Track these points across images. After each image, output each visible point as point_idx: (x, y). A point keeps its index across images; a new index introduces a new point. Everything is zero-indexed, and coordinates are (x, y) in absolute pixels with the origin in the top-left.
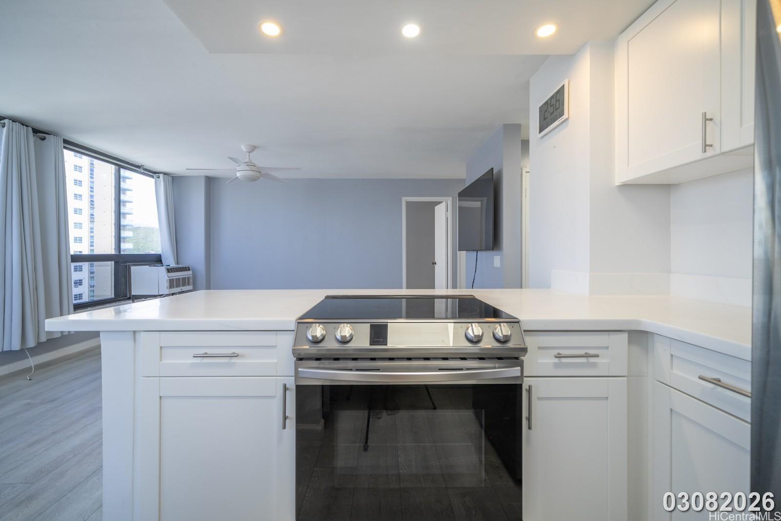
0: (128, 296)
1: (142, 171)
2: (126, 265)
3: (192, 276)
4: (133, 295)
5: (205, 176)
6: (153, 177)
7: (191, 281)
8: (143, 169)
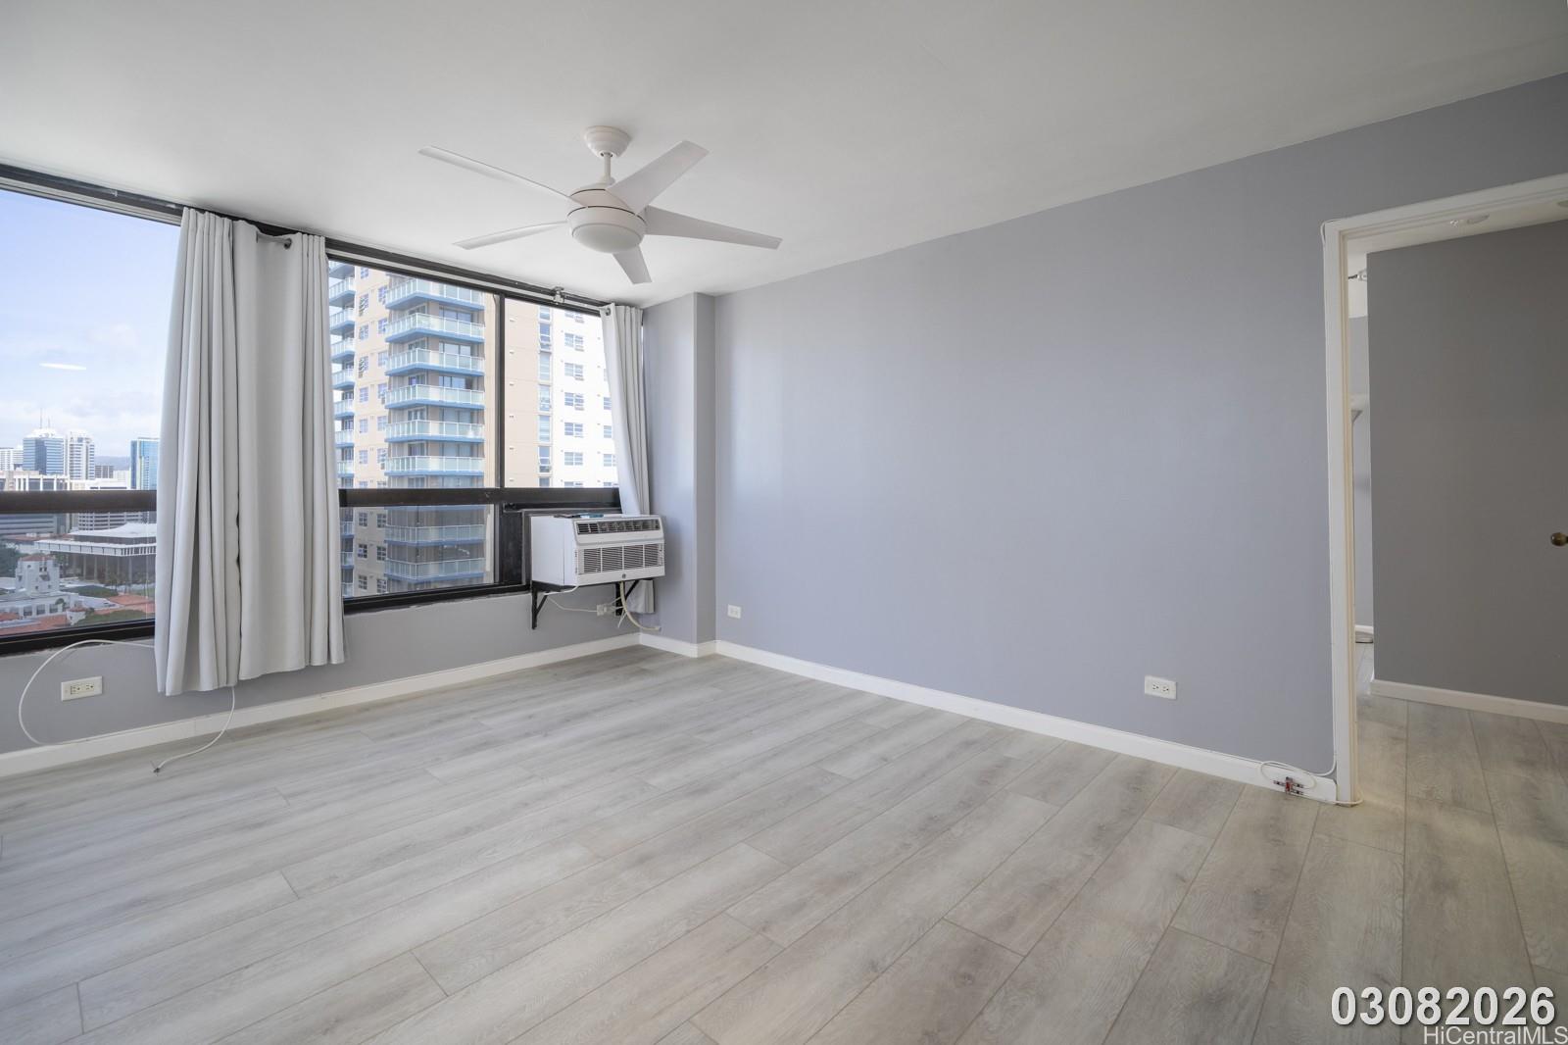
0: (524, 583)
1: (561, 301)
2: (521, 513)
3: (663, 542)
4: (534, 582)
5: (695, 293)
6: (597, 314)
7: (661, 555)
8: (562, 296)
